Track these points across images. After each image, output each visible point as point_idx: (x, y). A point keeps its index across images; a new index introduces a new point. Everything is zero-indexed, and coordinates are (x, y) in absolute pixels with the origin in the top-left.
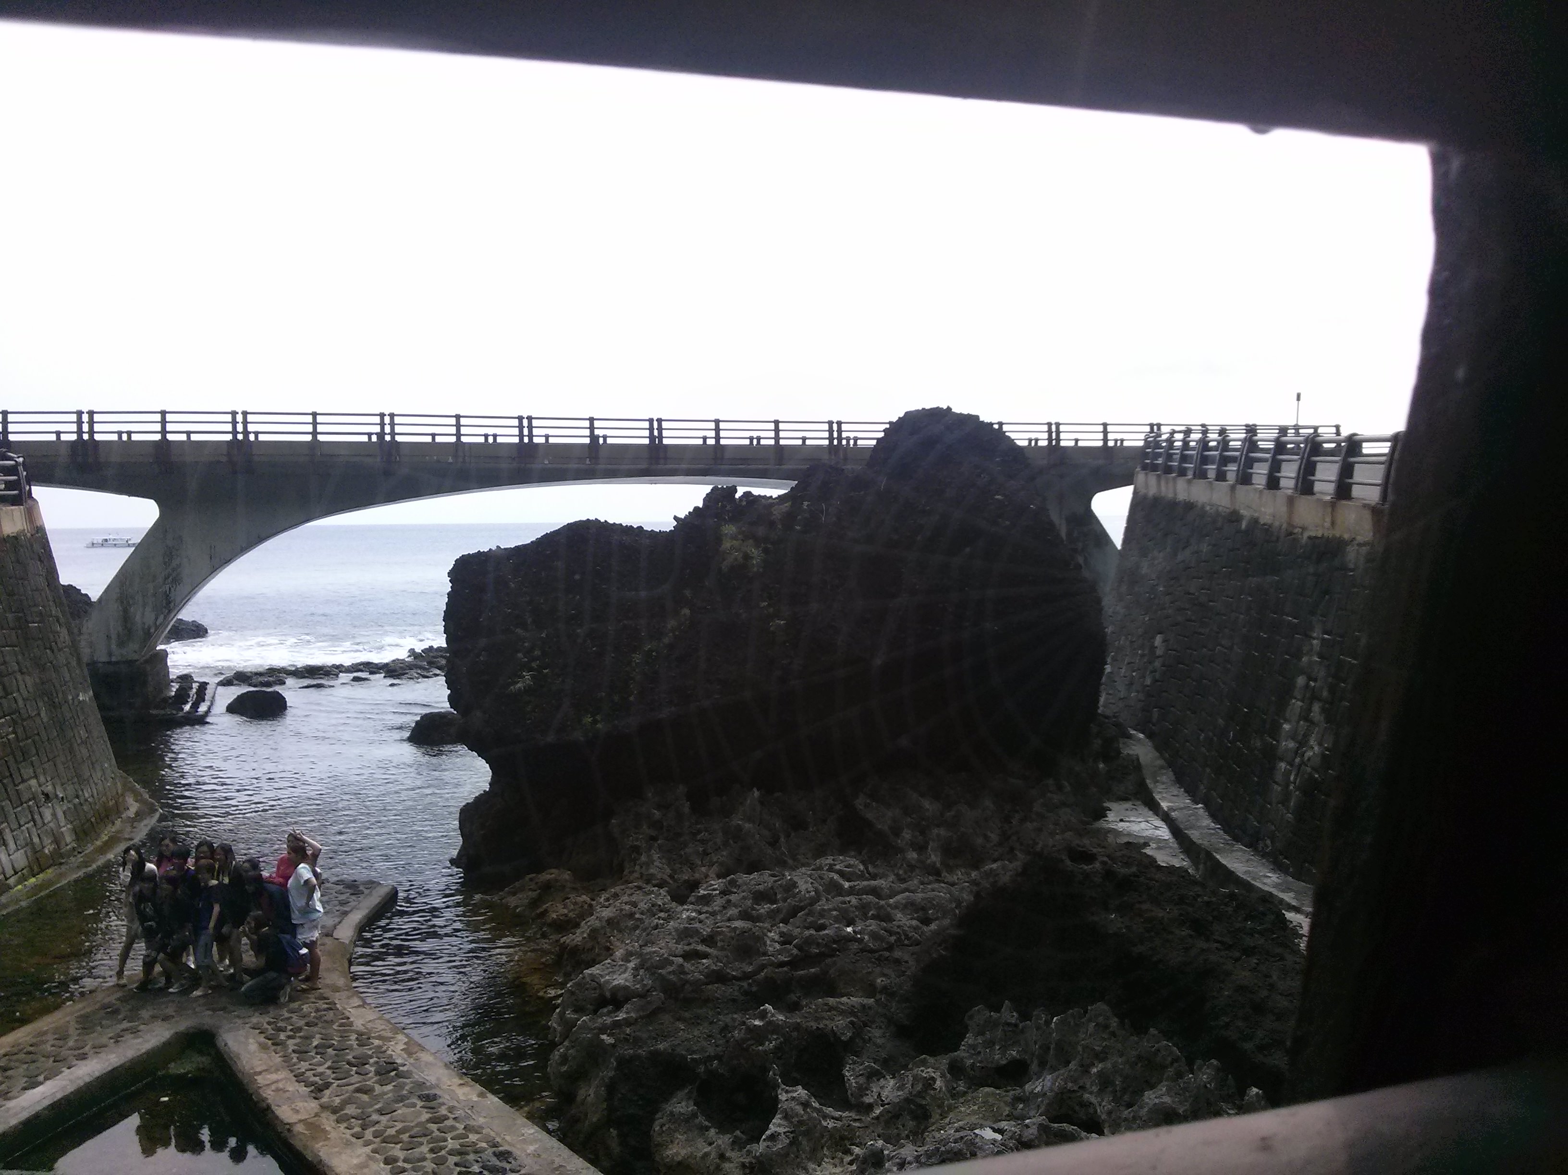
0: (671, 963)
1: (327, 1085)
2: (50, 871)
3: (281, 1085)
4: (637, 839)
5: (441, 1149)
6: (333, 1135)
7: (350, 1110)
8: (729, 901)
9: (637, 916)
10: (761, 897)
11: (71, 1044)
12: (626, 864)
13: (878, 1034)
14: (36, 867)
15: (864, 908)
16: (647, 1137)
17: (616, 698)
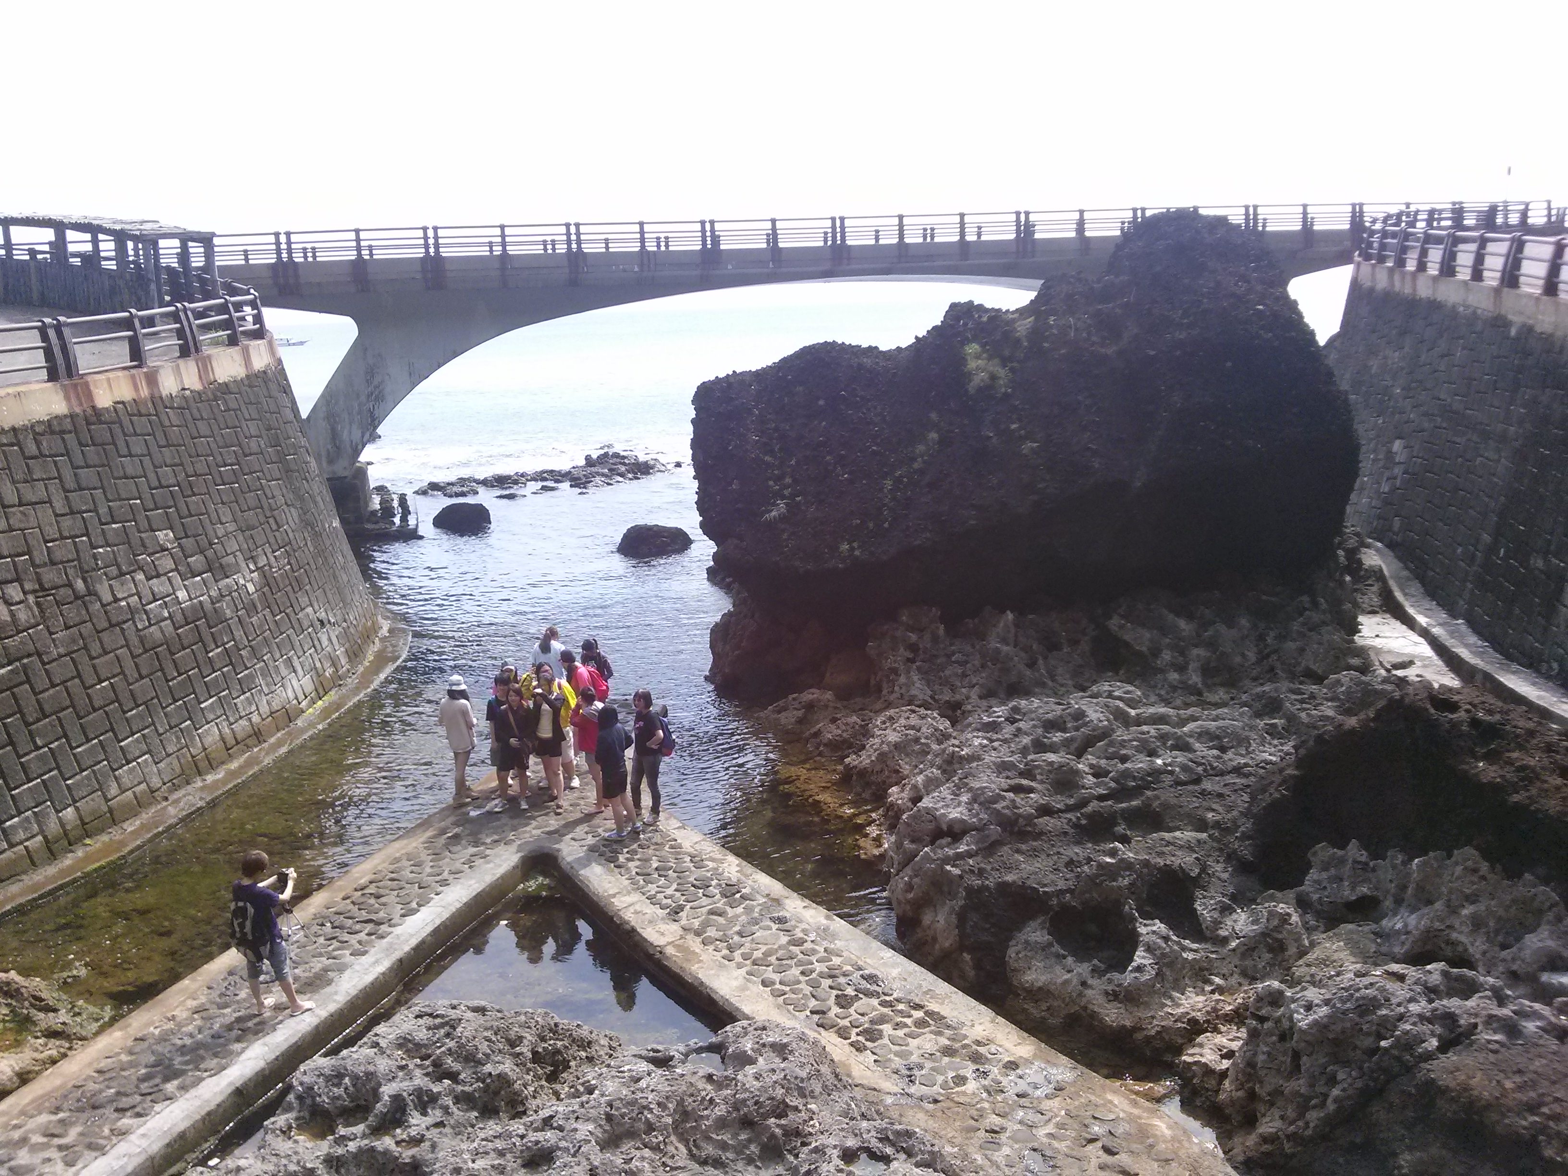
0: (1004, 798)
1: (681, 908)
2: (332, 693)
3: (638, 907)
4: (895, 662)
5: (812, 971)
6: (704, 957)
7: (711, 932)
8: (1019, 730)
9: (923, 741)
10: (1052, 725)
11: (428, 870)
12: (885, 685)
13: (1219, 868)
14: (321, 690)
15: (1163, 737)
16: (1001, 962)
17: (871, 525)
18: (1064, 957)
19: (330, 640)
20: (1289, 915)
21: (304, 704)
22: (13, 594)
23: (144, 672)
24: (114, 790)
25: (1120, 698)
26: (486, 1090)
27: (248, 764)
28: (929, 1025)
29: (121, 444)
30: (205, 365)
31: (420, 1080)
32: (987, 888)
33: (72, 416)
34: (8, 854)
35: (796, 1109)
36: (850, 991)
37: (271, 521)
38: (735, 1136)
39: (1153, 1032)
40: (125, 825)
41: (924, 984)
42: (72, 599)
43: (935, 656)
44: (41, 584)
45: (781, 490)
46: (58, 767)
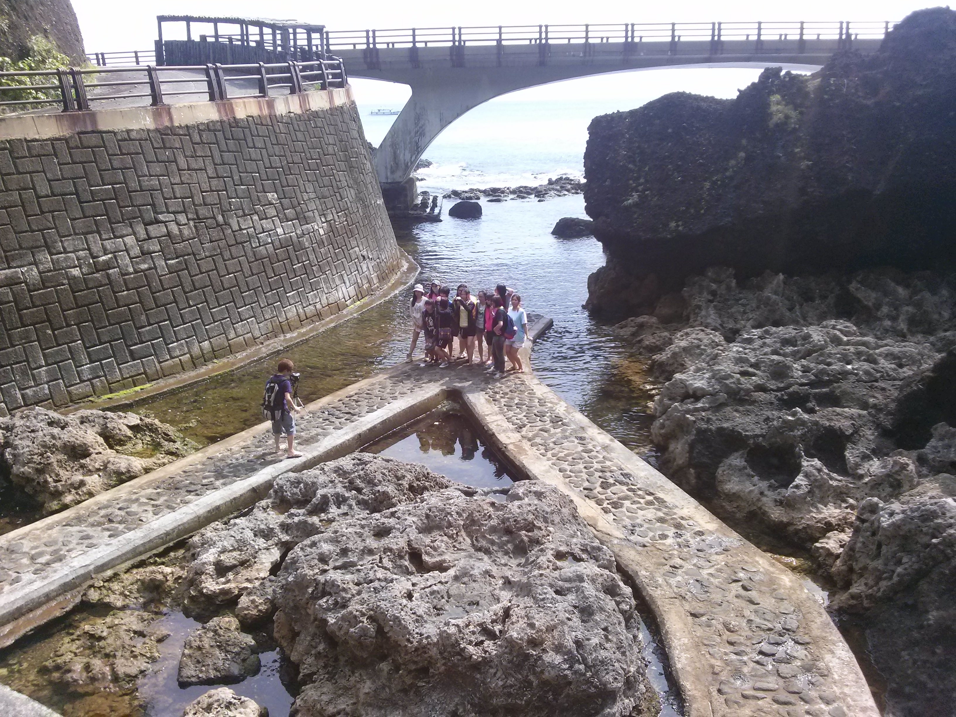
0: (732, 377)
1: (524, 426)
2: (366, 298)
3: (499, 423)
4: (700, 301)
5: (591, 467)
6: (529, 452)
7: (538, 440)
8: (764, 343)
9: (702, 347)
10: (786, 342)
11: (388, 391)
12: (692, 316)
13: (869, 433)
14: (360, 296)
15: (859, 354)
16: (713, 476)
17: (692, 211)
18: (753, 476)
19: (368, 268)
20: (908, 465)
21: (348, 302)
22: (181, 219)
23: (254, 272)
24: (232, 335)
25: (839, 330)
26: (376, 499)
27: (311, 330)
28: (654, 504)
29: (249, 140)
30: (304, 101)
31: (340, 489)
32: (710, 430)
33: (221, 122)
34: (170, 362)
35: (540, 528)
36: (611, 481)
37: (337, 194)
38: (500, 538)
39: (801, 527)
40: (237, 355)
41: (659, 482)
42: (215, 226)
43: (728, 300)
44: (197, 216)
45: (637, 186)
46: (201, 318)
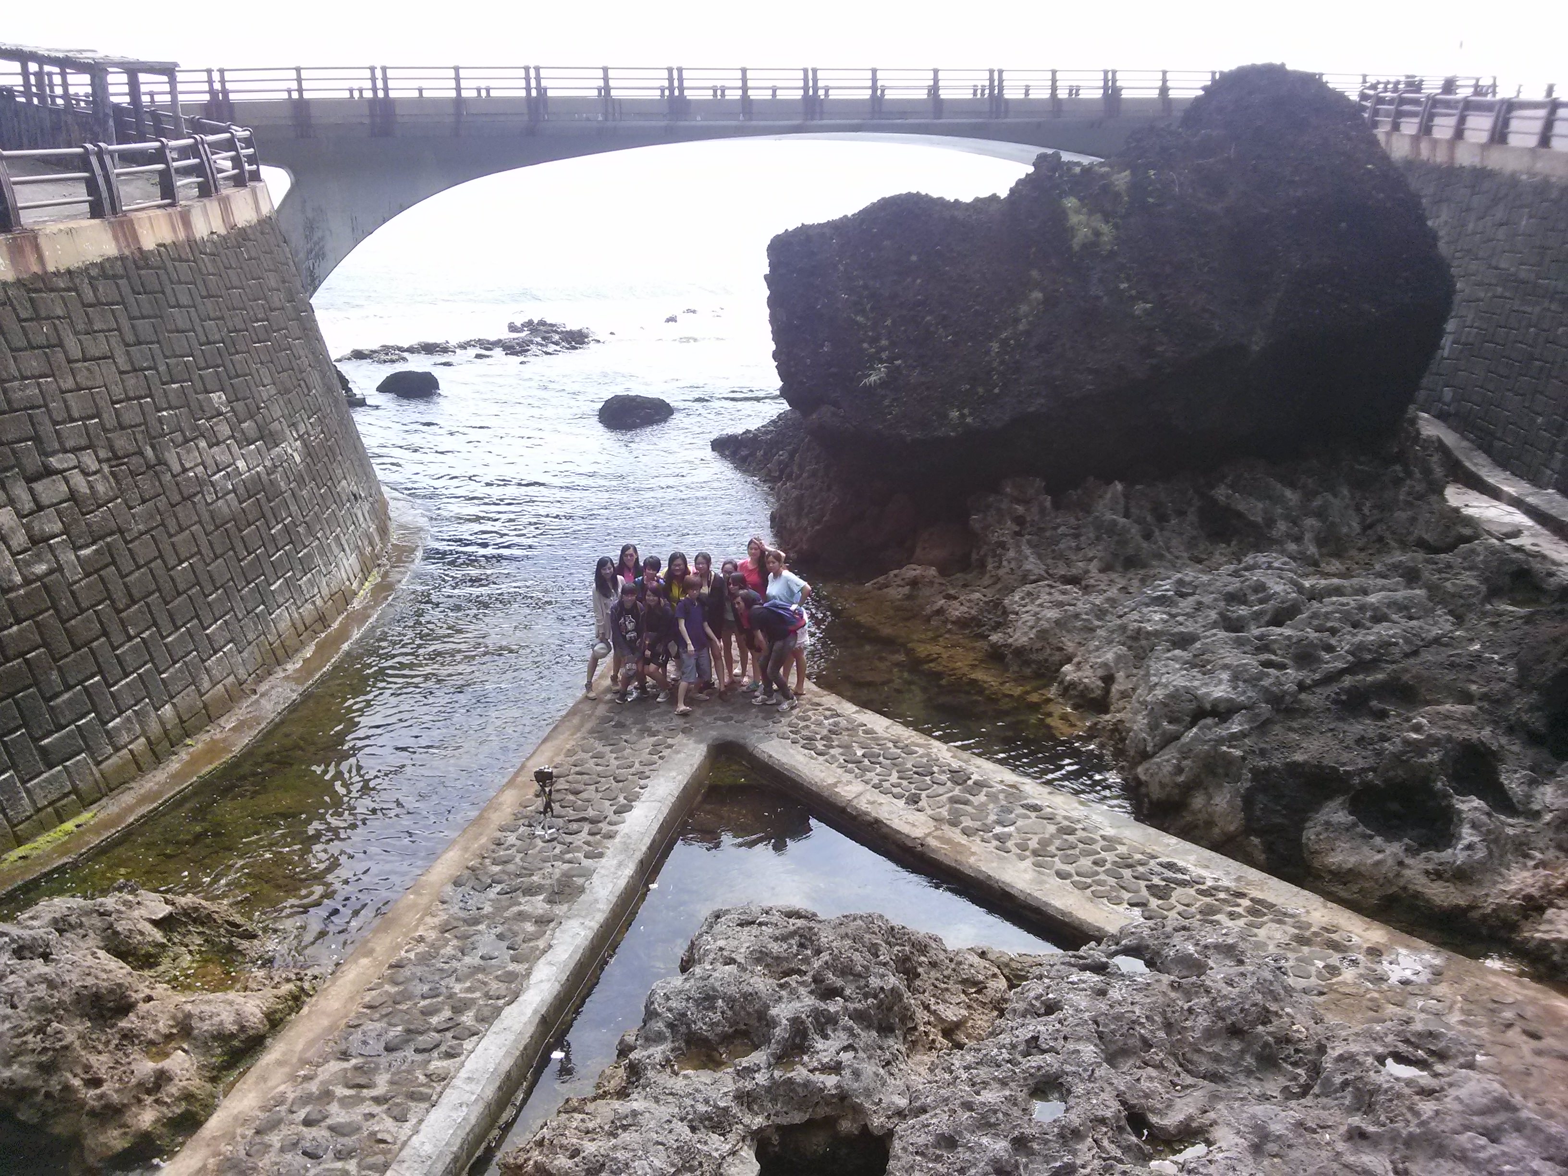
1: (917, 797)
2: (374, 573)
3: (869, 798)
4: (1001, 535)
5: (1103, 861)
6: (975, 849)
7: (967, 822)
8: (1198, 603)
11: (614, 762)
17: (980, 390)
18: (1371, 837)
19: (363, 515)
21: (355, 585)
22: (89, 462)
23: (218, 552)
24: (206, 684)
25: (1283, 569)
26: (879, 1006)
28: (1264, 914)
29: (169, 292)
30: (225, 207)
31: (809, 999)
32: (1275, 769)
33: (122, 258)
34: (115, 759)
35: (1277, 1014)
36: (1157, 881)
37: (302, 384)
38: (1226, 1046)
39: (1489, 910)
40: (222, 721)
42: (144, 469)
43: (1040, 529)
44: (113, 452)
45: (878, 352)
46: (152, 660)
